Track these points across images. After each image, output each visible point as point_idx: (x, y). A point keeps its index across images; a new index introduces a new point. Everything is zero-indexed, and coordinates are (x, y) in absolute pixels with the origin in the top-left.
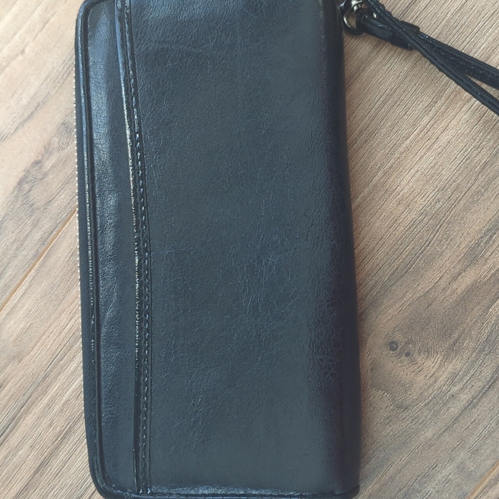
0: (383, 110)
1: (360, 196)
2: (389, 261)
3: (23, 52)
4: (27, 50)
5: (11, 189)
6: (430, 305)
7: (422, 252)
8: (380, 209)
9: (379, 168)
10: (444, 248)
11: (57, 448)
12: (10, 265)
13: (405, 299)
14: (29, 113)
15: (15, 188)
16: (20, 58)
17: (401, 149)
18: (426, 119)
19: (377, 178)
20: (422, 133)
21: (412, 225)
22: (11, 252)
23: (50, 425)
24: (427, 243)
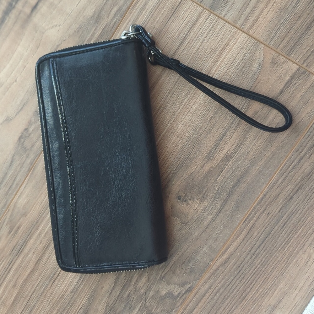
0: (168, 97)
1: (162, 135)
2: (175, 162)
3: (16, 81)
4: (18, 80)
5: (16, 142)
6: (193, 179)
7: (188, 157)
8: (170, 139)
9: (169, 122)
10: (197, 154)
11: (44, 252)
12: (18, 175)
13: (183, 178)
14: (21, 108)
15: (17, 141)
16: (15, 83)
17: (177, 113)
18: (186, 100)
19: (168, 126)
20: (185, 106)
21: (184, 146)
22: (18, 169)
23: (41, 243)
24: (190, 153)
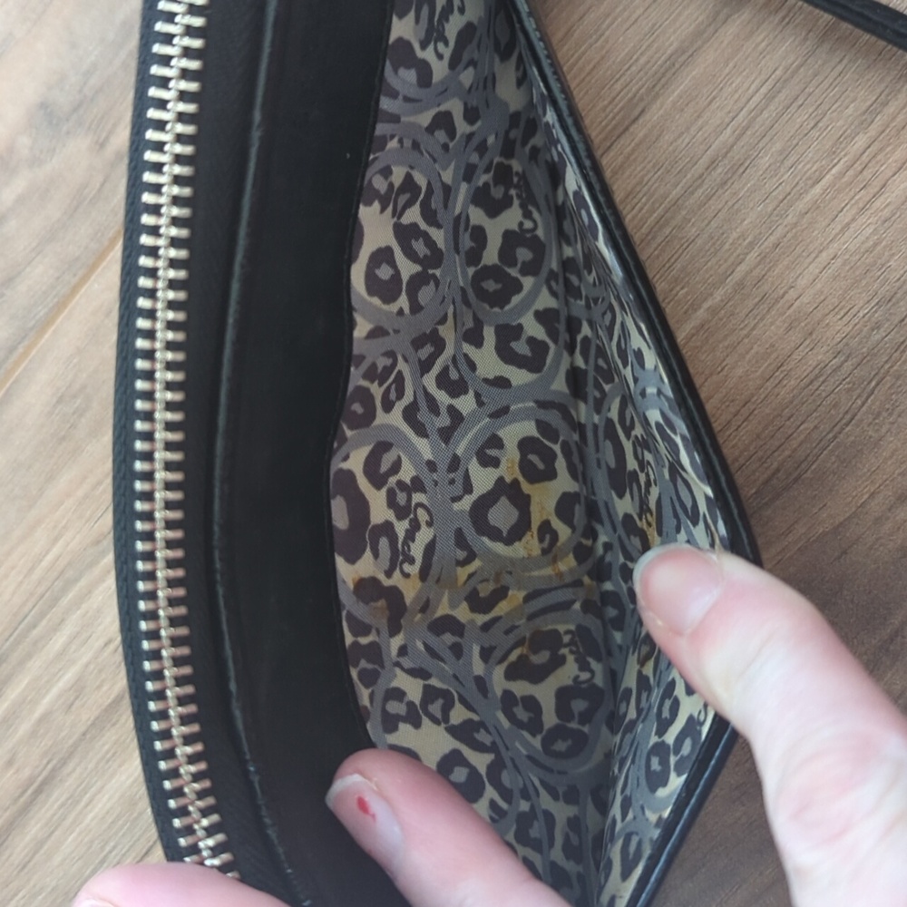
0: (765, 114)
1: (706, 305)
2: (760, 453)
6: (845, 552)
7: (835, 437)
8: (747, 336)
9: (752, 245)
10: (884, 430)
13: (790, 538)
17: (801, 206)
18: (861, 141)
19: (742, 268)
20: (851, 173)
21: (817, 377)
24: (848, 417)
